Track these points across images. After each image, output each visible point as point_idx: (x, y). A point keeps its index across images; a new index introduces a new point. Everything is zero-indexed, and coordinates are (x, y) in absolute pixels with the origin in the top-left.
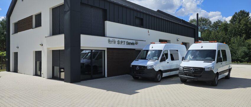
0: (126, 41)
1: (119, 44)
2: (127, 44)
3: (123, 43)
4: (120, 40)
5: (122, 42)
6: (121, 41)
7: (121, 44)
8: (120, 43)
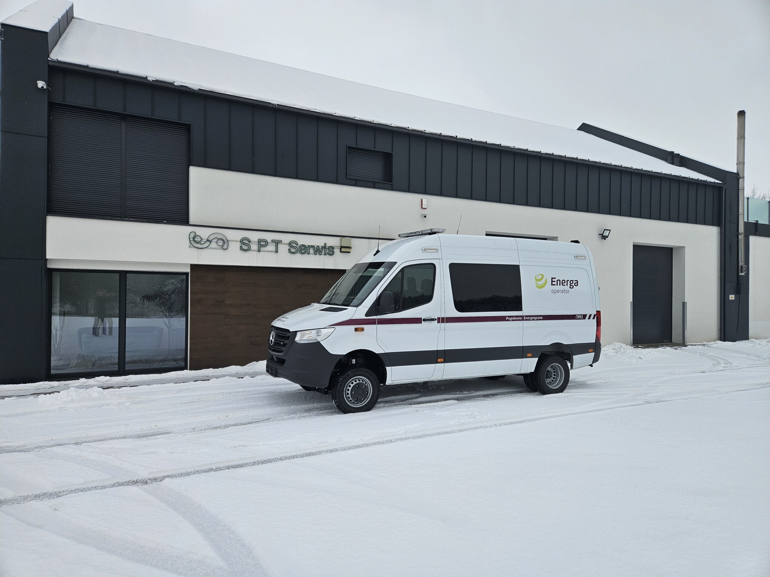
0: (287, 238)
1: (249, 250)
2: (290, 252)
3: (272, 247)
4: (254, 236)
5: (262, 244)
6: (260, 241)
7: (259, 251)
8: (254, 247)
